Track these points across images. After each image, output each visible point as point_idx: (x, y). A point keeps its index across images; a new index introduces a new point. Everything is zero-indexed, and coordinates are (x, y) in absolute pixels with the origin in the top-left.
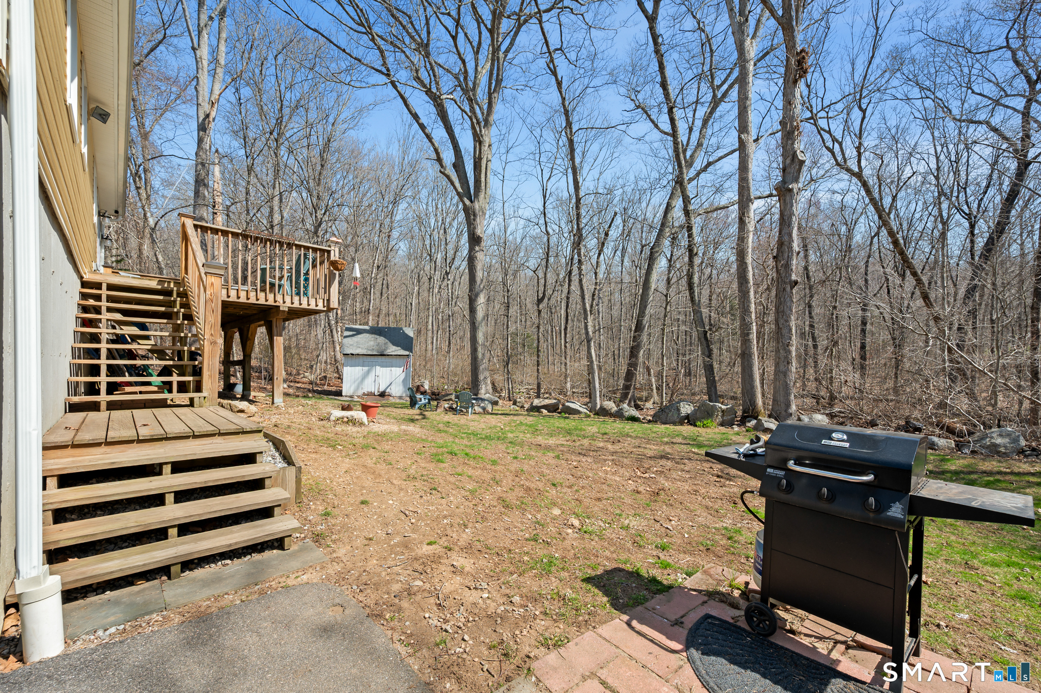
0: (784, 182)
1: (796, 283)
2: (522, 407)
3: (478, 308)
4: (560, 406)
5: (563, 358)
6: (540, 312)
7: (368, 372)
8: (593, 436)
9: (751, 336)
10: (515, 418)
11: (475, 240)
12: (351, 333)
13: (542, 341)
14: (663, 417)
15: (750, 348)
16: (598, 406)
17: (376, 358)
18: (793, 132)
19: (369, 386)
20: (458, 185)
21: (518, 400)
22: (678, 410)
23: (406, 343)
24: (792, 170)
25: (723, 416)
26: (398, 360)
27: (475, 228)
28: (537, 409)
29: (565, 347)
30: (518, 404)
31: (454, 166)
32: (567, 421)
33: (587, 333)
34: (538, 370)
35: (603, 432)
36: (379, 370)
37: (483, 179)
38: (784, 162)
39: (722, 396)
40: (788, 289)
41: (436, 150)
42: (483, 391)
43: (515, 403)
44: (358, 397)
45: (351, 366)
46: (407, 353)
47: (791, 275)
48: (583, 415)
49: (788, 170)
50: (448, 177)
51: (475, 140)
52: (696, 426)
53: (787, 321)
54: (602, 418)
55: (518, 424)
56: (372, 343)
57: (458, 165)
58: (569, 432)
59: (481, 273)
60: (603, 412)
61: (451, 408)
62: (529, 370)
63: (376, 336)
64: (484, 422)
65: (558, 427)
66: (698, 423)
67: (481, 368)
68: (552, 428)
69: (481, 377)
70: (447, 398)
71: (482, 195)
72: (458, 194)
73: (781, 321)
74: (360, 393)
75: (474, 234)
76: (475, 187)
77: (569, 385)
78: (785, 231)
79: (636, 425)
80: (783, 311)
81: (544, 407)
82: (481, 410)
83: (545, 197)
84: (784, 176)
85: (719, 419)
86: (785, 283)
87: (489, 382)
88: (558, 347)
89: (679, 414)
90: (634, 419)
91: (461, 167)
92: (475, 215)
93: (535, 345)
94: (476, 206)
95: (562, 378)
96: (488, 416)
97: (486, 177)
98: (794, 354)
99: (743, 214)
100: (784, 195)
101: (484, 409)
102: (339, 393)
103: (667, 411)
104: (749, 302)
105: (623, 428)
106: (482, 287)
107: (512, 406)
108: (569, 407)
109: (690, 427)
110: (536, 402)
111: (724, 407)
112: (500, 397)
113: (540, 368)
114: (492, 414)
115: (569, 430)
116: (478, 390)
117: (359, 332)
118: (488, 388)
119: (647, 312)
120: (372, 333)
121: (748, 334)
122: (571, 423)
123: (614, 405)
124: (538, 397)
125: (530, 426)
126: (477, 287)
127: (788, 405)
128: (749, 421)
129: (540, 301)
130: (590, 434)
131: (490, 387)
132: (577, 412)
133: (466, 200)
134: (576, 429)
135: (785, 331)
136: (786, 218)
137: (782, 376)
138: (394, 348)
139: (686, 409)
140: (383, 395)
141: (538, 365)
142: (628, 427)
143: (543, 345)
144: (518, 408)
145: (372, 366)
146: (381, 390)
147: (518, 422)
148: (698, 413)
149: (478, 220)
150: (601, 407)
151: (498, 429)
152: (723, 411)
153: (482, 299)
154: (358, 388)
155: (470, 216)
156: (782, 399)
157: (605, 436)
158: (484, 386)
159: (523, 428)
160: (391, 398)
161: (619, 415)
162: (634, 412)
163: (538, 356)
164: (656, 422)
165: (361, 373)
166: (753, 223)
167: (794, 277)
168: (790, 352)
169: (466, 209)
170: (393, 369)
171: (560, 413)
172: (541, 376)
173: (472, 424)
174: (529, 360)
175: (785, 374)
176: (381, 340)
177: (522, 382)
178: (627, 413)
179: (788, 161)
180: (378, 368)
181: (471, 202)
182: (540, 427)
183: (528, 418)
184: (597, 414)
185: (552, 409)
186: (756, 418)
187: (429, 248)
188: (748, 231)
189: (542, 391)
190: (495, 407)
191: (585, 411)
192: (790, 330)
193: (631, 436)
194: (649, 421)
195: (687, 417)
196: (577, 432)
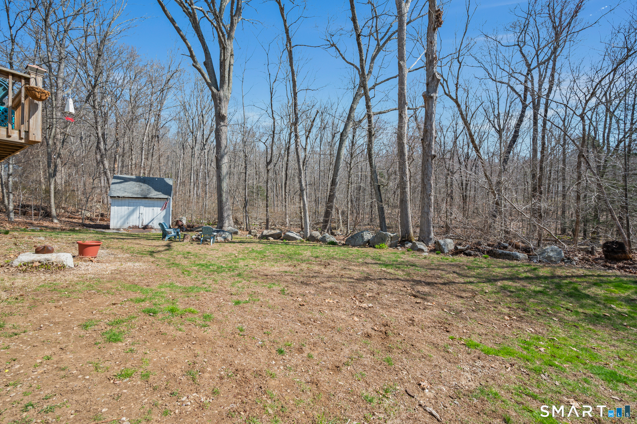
0: (428, 91)
1: (435, 156)
2: (255, 236)
3: (223, 166)
4: (283, 235)
5: (284, 203)
6: (268, 171)
7: (133, 211)
8: (308, 260)
9: (407, 189)
10: (249, 246)
11: (220, 117)
12: (119, 181)
13: (269, 191)
14: (353, 242)
15: (406, 197)
16: (309, 235)
17: (140, 200)
18: (433, 61)
19: (134, 221)
20: (207, 76)
21: (253, 231)
22: (362, 237)
23: (167, 189)
24: (433, 85)
25: (391, 241)
26: (159, 202)
27: (220, 109)
28: (266, 237)
29: (285, 195)
30: (252, 234)
31: (205, 64)
32: (288, 247)
33: (301, 185)
34: (267, 210)
35: (315, 256)
36: (143, 209)
37: (227, 76)
38: (428, 79)
39: (389, 228)
40: (430, 160)
41: (189, 49)
42: (226, 224)
43: (250, 233)
44: (124, 229)
45: (118, 206)
46: (166, 197)
47: (431, 151)
48: (298, 241)
49: (430, 85)
50: (199, 70)
51: (220, 47)
52: (375, 247)
53: (429, 180)
54: (312, 243)
55: (250, 252)
56: (137, 189)
57: (208, 64)
58: (290, 257)
59: (225, 141)
60: (312, 239)
61: (198, 239)
62: (261, 210)
63: (141, 183)
64: (222, 250)
65: (281, 253)
66: (376, 246)
67: (225, 208)
68: (277, 254)
69: (225, 215)
70: (199, 230)
71: (226, 87)
72: (208, 83)
73: (426, 180)
74: (126, 226)
75: (219, 113)
76: (221, 81)
77: (287, 220)
78: (428, 123)
79: (336, 248)
80: (427, 174)
81: (271, 236)
82: (223, 240)
83: (272, 94)
84: (427, 89)
85: (389, 243)
86: (428, 156)
87: (231, 218)
88: (280, 196)
89: (363, 240)
90: (333, 243)
91: (210, 65)
92: (220, 100)
93: (265, 194)
94: (222, 93)
95: (284, 215)
96: (227, 245)
97: (229, 75)
98: (433, 201)
99: (402, 112)
100: (428, 100)
101: (225, 238)
102: (107, 227)
103: (355, 238)
104: (405, 167)
105: (329, 251)
106: (226, 151)
107: (248, 235)
108: (288, 235)
109: (371, 248)
110: (265, 232)
111: (392, 235)
112: (240, 229)
113: (268, 209)
114: (231, 242)
115: (290, 255)
116: (223, 224)
117: (126, 180)
118: (230, 222)
119: (339, 174)
120: (137, 181)
121: (405, 188)
122: (289, 249)
123: (319, 234)
124: (267, 228)
125: (260, 253)
126: (222, 151)
127: (429, 233)
128: (407, 244)
129: (268, 164)
130: (306, 258)
131: (232, 222)
132: (294, 239)
133: (213, 88)
134: (295, 254)
135: (428, 187)
136: (429, 115)
137: (426, 215)
138: (156, 193)
139: (368, 236)
140: (145, 227)
141: (267, 207)
142: (332, 250)
143: (271, 194)
144: (252, 237)
145: (137, 206)
146: (144, 224)
147: (250, 249)
148: (376, 239)
149: (223, 104)
150: (311, 235)
151: (233, 256)
152: (391, 238)
153: (225, 160)
154: (124, 223)
155: (217, 100)
156: (426, 229)
157: (318, 259)
158: (227, 221)
159: (254, 254)
160: (153, 230)
161: (323, 240)
162: (333, 239)
163: (267, 201)
164: (348, 245)
165: (126, 212)
166: (407, 118)
167: (433, 153)
168: (431, 200)
169: (214, 96)
170: (155, 208)
171: (282, 240)
172: (269, 214)
173: (211, 252)
174: (261, 203)
175: (428, 214)
176: (145, 186)
177: (256, 218)
178: (329, 240)
179: (430, 79)
180: (142, 207)
181: (218, 91)
182: (267, 254)
183: (259, 245)
184: (308, 240)
185: (277, 237)
186: (411, 241)
187: (191, 128)
188: (405, 123)
189: (270, 223)
190: (235, 236)
191: (300, 238)
192: (431, 185)
193: (336, 258)
194: (343, 245)
195: (368, 242)
196: (297, 257)
